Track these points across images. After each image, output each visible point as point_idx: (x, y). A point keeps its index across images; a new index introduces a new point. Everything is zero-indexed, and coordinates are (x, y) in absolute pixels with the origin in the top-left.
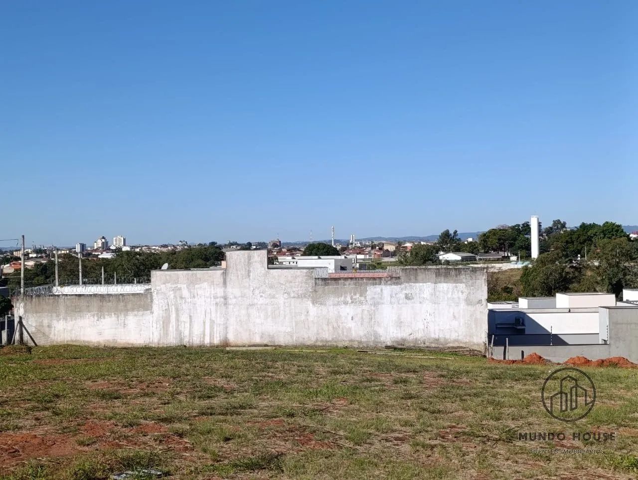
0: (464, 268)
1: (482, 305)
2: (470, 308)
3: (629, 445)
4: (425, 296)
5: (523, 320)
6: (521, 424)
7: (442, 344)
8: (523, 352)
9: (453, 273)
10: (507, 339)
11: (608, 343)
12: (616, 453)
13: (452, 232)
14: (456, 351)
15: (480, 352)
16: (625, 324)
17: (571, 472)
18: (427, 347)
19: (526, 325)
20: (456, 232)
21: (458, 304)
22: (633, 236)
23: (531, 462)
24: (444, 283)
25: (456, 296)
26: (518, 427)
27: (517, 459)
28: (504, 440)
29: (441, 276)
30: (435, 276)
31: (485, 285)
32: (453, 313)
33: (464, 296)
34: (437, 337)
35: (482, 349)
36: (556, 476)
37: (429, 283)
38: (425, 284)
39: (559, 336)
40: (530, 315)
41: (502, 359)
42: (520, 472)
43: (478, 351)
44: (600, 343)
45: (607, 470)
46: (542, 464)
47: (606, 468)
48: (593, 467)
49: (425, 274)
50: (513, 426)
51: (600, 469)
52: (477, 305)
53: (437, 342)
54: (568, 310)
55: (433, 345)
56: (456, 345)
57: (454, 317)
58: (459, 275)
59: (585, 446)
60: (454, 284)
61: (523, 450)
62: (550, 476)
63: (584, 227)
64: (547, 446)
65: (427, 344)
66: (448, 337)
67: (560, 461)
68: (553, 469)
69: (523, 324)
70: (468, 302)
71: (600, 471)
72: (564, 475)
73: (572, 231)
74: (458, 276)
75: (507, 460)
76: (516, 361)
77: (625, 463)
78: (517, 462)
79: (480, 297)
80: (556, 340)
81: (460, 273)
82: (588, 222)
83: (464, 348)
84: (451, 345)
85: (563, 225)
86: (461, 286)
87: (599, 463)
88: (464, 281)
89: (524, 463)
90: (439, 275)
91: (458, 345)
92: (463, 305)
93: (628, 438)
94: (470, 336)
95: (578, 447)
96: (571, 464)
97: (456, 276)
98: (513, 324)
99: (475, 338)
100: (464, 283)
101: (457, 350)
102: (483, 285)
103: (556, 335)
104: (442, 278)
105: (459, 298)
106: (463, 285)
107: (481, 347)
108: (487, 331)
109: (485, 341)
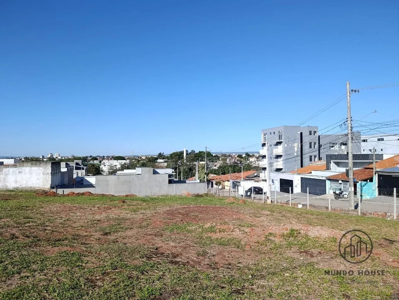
1: (49, 175)
2: (45, 176)
4: (27, 172)
7: (33, 189)
8: (63, 191)
9: (38, 164)
11: (95, 187)
13: (162, 153)
21: (39, 175)
22: (214, 155)
25: (39, 171)
30: (30, 165)
31: (50, 168)
33: (42, 172)
34: (31, 186)
37: (28, 167)
40: (85, 178)
43: (47, 191)
49: (26, 164)
52: (47, 175)
55: (29, 189)
56: (38, 189)
57: (38, 179)
60: (38, 168)
63: (200, 152)
65: (27, 189)
66: (35, 186)
70: (44, 174)
73: (196, 153)
79: (48, 172)
81: (41, 164)
82: (201, 151)
84: (36, 189)
85: (194, 152)
86: (41, 168)
88: (42, 166)
92: (42, 174)
98: (80, 181)
99: (45, 186)
104: (34, 166)
105: (40, 172)
106: (42, 168)
107: (48, 189)
108: (51, 184)
109: (50, 187)
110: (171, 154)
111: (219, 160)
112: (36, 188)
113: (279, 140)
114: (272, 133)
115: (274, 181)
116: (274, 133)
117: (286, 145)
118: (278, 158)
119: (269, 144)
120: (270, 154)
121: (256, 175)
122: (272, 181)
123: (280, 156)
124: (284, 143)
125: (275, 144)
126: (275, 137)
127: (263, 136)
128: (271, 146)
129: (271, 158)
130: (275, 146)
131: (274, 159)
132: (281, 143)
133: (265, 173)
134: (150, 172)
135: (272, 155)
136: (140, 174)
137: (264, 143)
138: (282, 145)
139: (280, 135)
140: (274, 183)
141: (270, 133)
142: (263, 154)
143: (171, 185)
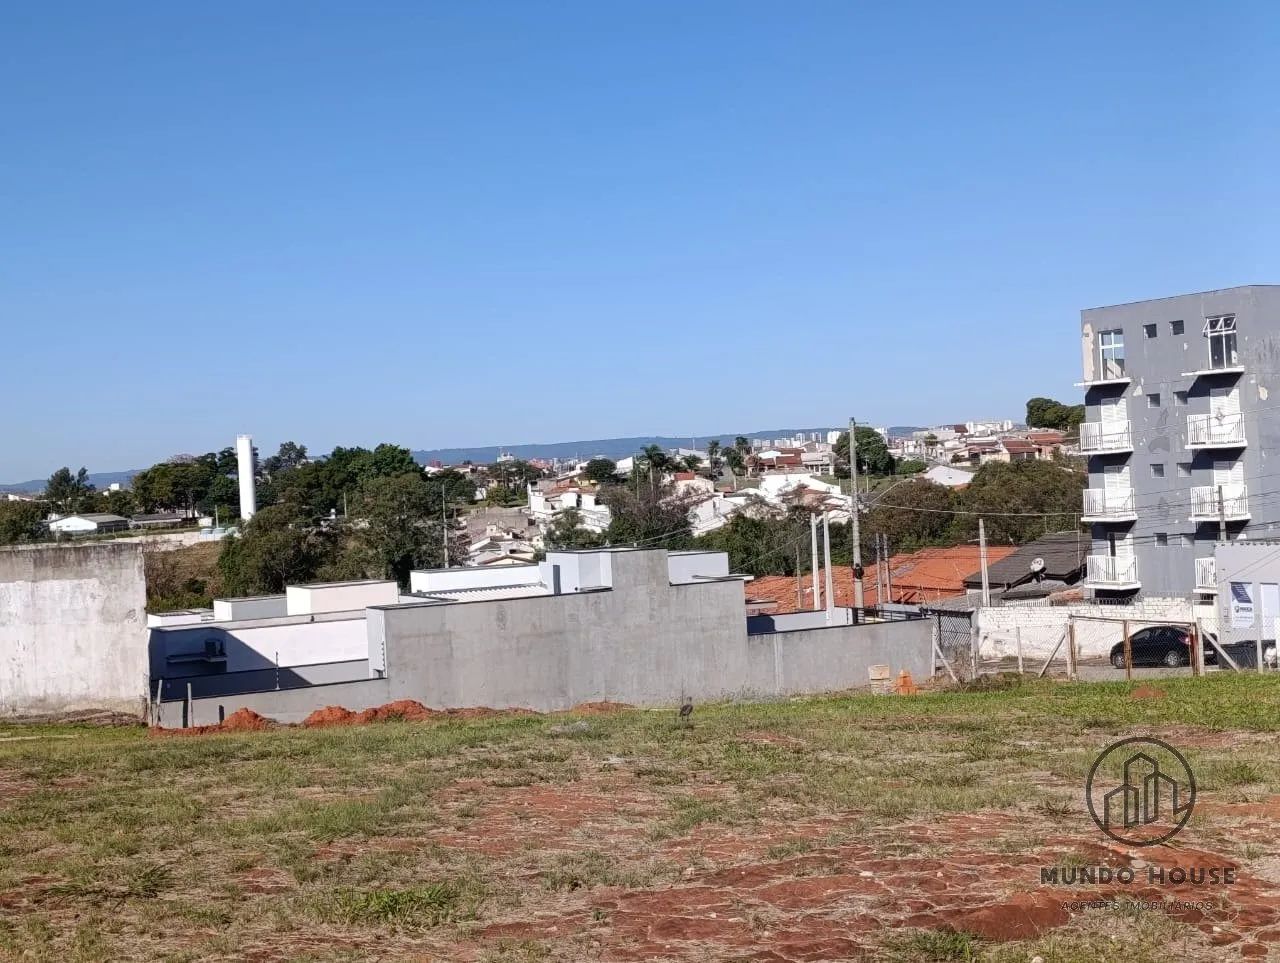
0: (95, 547)
1: (136, 621)
2: (114, 629)
3: (385, 870)
4: (12, 609)
5: (222, 645)
6: (177, 856)
7: (53, 709)
8: (221, 709)
9: (72, 557)
10: (189, 685)
11: (385, 675)
12: (358, 889)
13: (74, 473)
14: (84, 720)
15: (136, 716)
16: (415, 636)
17: (268, 940)
18: (21, 717)
19: (228, 654)
20: (83, 472)
21: (84, 622)
22: (430, 470)
23: (191, 932)
24: (53, 579)
25: (79, 605)
26: (171, 863)
27: (161, 928)
28: (138, 895)
29: (46, 566)
30: (32, 567)
31: (141, 579)
32: (76, 641)
33: (96, 605)
34: (42, 695)
35: (138, 710)
36: (236, 951)
37: (20, 582)
38: (11, 584)
39: (295, 670)
40: (235, 634)
41: (181, 726)
42: (165, 955)
43: (130, 715)
44: (372, 677)
45: (339, 925)
46: (211, 932)
47: (335, 922)
48: (312, 924)
49: (12, 563)
50: (162, 862)
51: (325, 925)
52: (126, 622)
53: (40, 704)
54: (310, 617)
55: (34, 712)
56: (83, 707)
57: (78, 648)
58: (86, 561)
59: (301, 884)
60: (76, 582)
61: (178, 910)
62: (224, 953)
63: (341, 456)
64: (228, 894)
65: (21, 711)
66: (64, 692)
67: (249, 921)
68: (234, 939)
69: (222, 653)
70: (106, 615)
71: (326, 929)
72: (253, 947)
73: (318, 463)
74: (83, 564)
75: (142, 933)
76: (207, 728)
77: (374, 906)
78: (161, 935)
79: (130, 605)
80: (287, 679)
81: (87, 557)
82: (347, 445)
83: (102, 712)
84: (73, 708)
85: (301, 453)
86: (92, 584)
87: (325, 914)
88: (97, 572)
89: (177, 935)
90: (42, 565)
91: (87, 707)
92: (95, 623)
93: (383, 857)
94: (113, 687)
95: (286, 889)
96: (269, 924)
97: (80, 565)
98: (201, 654)
99: (122, 688)
100: (96, 576)
101: (85, 718)
102: (137, 578)
103: (287, 670)
104: (49, 571)
105: (87, 609)
106: (94, 582)
107: (136, 706)
108: (148, 673)
109: (143, 693)
110: (144, 476)
111: (473, 502)
112: (70, 703)
113: (1218, 362)
114: (1165, 329)
115: (1249, 591)
116: (1178, 327)
118: (1210, 466)
119: (1139, 391)
120: (1152, 447)
121: (1037, 566)
122: (1234, 589)
123: (1230, 455)
124: (1253, 382)
125: (1188, 390)
126: (1186, 346)
127: (1095, 343)
128: (1155, 399)
129: (1159, 469)
130: (1186, 402)
131: (1182, 473)
132: (1228, 381)
133: (1113, 553)
134: (657, 574)
135: (1167, 448)
136: (609, 589)
137: (1103, 382)
138: (1235, 392)
139: (1221, 336)
140: (1249, 601)
141: (1146, 327)
142: (1096, 449)
143: (762, 643)
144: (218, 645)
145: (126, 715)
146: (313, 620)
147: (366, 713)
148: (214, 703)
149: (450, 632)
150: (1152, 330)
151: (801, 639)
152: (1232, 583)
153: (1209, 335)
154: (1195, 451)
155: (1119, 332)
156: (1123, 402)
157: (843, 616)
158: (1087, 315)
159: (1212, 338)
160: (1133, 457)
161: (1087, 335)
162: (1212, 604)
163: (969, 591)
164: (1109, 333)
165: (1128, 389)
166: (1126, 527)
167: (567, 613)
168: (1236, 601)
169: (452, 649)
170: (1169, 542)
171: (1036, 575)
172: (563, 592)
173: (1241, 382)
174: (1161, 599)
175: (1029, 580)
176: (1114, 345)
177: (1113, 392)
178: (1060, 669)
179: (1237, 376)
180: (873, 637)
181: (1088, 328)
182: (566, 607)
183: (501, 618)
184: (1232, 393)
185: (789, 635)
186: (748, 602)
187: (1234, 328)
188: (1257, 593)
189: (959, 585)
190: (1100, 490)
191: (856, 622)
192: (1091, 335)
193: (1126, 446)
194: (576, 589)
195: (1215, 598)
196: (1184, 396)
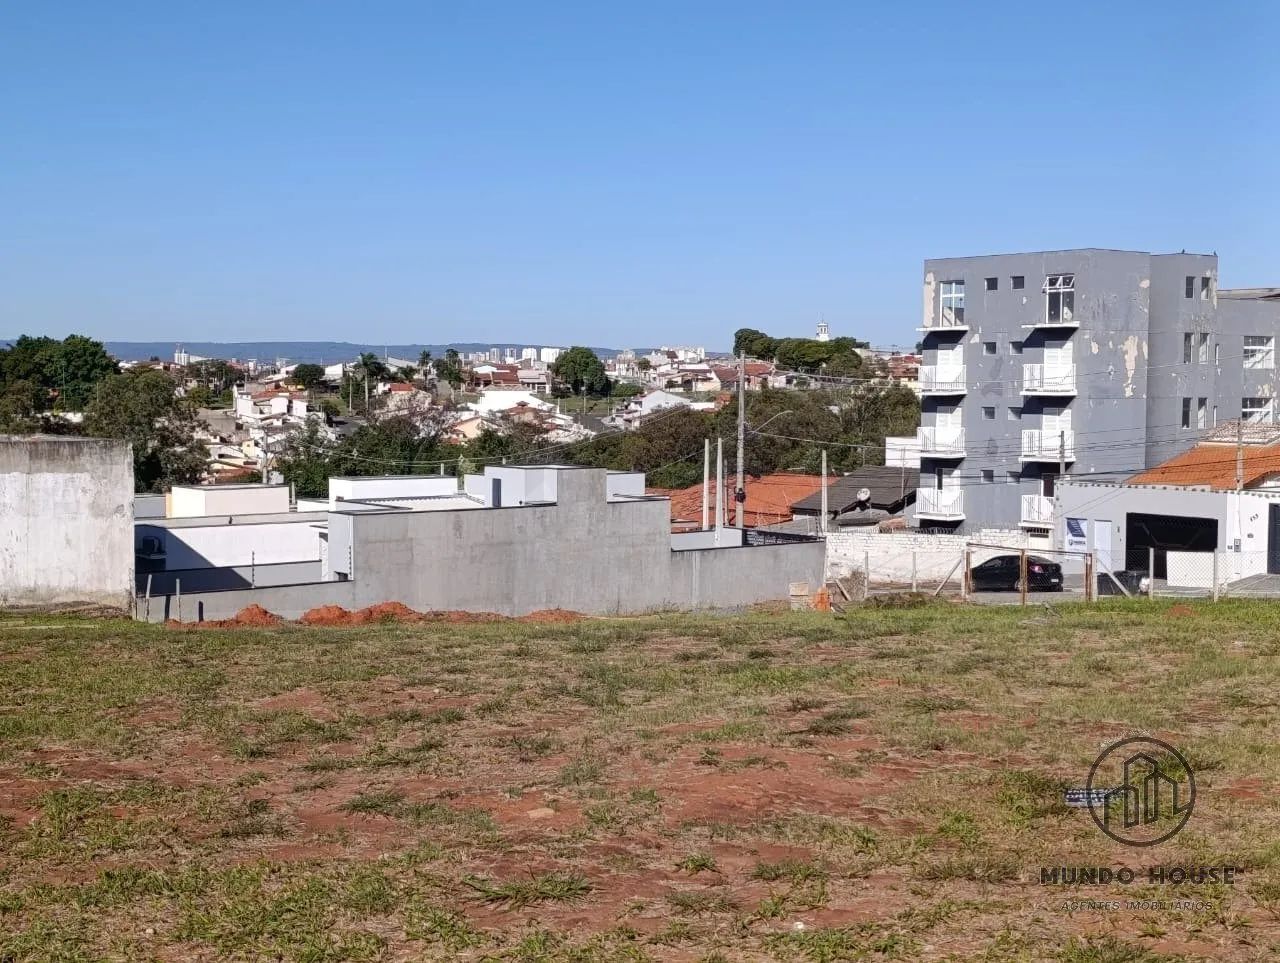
0: (88, 442)
1: (124, 516)
2: (101, 523)
4: (7, 500)
5: (160, 544)
7: (42, 600)
8: (201, 604)
9: (66, 451)
11: (350, 577)
14: (74, 612)
15: (121, 610)
16: (380, 542)
18: (13, 607)
19: (167, 550)
21: (75, 516)
24: (48, 471)
25: (71, 498)
29: (41, 458)
30: (28, 458)
31: (130, 476)
32: (67, 535)
33: (88, 498)
34: (32, 585)
35: (123, 604)
37: (15, 474)
38: (7, 475)
39: (235, 569)
40: (174, 532)
43: (116, 609)
44: (332, 580)
49: (8, 456)
52: (114, 517)
53: (31, 595)
54: (228, 518)
55: (24, 603)
56: (70, 599)
57: (69, 541)
58: (78, 455)
60: (69, 475)
63: (27, 345)
65: (12, 601)
66: (54, 583)
69: (161, 551)
70: (97, 510)
74: (76, 458)
76: (224, 622)
79: (119, 500)
80: (227, 579)
81: (80, 452)
82: (34, 334)
83: (89, 604)
84: (63, 599)
86: (83, 479)
88: (88, 466)
90: (37, 457)
91: (75, 600)
92: (85, 516)
94: (100, 580)
97: (73, 458)
98: (139, 551)
99: (109, 581)
100: (87, 471)
101: (75, 609)
102: (127, 474)
103: (228, 570)
104: (44, 463)
105: (78, 502)
106: (86, 476)
107: (121, 599)
108: (133, 568)
109: (129, 588)
112: (58, 595)
113: (1055, 314)
114: (1006, 284)
115: (1084, 526)
116: (1019, 282)
117: (1095, 349)
118: (1040, 412)
119: (976, 339)
120: (986, 390)
121: (863, 495)
122: (1069, 525)
123: (1060, 403)
124: (1087, 337)
125: (1023, 341)
126: (1025, 300)
127: (937, 291)
128: (991, 347)
129: (990, 412)
130: (1020, 351)
131: (1011, 417)
132: (1063, 335)
133: (940, 486)
134: (596, 491)
135: (1000, 393)
136: (554, 504)
137: (940, 329)
138: (1069, 345)
139: (1059, 294)
140: (1083, 536)
141: (988, 280)
142: (930, 390)
143: (683, 559)
144: (156, 543)
145: (110, 608)
146: (230, 522)
147: (363, 612)
148: (193, 599)
149: (411, 539)
150: (993, 284)
151: (715, 557)
152: (1068, 519)
153: (1048, 291)
154: (1026, 397)
155: (960, 282)
156: (959, 349)
157: (735, 537)
158: (931, 265)
159: (1050, 294)
160: (965, 400)
161: (929, 283)
162: (1047, 537)
163: (794, 516)
164: (950, 283)
165: (966, 337)
166: (954, 463)
167: (516, 525)
168: (1070, 535)
169: (413, 555)
170: (995, 479)
171: (862, 505)
172: (503, 505)
173: (1076, 335)
174: (998, 531)
175: (853, 509)
176: (955, 294)
177: (951, 338)
178: (953, 592)
179: (1073, 330)
180: (776, 556)
181: (930, 277)
182: (516, 519)
183: (458, 527)
184: (1065, 347)
185: (706, 553)
186: (672, 521)
187: (1073, 287)
188: (1091, 529)
189: (785, 511)
190: (932, 428)
191: (746, 543)
192: (933, 283)
193: (961, 390)
194: (521, 503)
195: (1050, 532)
196: (1019, 346)
